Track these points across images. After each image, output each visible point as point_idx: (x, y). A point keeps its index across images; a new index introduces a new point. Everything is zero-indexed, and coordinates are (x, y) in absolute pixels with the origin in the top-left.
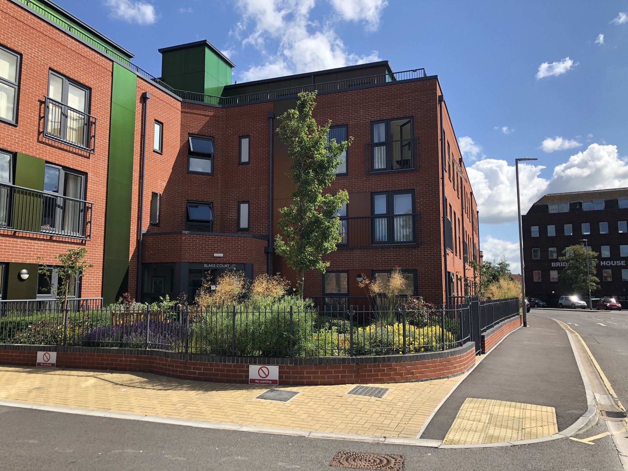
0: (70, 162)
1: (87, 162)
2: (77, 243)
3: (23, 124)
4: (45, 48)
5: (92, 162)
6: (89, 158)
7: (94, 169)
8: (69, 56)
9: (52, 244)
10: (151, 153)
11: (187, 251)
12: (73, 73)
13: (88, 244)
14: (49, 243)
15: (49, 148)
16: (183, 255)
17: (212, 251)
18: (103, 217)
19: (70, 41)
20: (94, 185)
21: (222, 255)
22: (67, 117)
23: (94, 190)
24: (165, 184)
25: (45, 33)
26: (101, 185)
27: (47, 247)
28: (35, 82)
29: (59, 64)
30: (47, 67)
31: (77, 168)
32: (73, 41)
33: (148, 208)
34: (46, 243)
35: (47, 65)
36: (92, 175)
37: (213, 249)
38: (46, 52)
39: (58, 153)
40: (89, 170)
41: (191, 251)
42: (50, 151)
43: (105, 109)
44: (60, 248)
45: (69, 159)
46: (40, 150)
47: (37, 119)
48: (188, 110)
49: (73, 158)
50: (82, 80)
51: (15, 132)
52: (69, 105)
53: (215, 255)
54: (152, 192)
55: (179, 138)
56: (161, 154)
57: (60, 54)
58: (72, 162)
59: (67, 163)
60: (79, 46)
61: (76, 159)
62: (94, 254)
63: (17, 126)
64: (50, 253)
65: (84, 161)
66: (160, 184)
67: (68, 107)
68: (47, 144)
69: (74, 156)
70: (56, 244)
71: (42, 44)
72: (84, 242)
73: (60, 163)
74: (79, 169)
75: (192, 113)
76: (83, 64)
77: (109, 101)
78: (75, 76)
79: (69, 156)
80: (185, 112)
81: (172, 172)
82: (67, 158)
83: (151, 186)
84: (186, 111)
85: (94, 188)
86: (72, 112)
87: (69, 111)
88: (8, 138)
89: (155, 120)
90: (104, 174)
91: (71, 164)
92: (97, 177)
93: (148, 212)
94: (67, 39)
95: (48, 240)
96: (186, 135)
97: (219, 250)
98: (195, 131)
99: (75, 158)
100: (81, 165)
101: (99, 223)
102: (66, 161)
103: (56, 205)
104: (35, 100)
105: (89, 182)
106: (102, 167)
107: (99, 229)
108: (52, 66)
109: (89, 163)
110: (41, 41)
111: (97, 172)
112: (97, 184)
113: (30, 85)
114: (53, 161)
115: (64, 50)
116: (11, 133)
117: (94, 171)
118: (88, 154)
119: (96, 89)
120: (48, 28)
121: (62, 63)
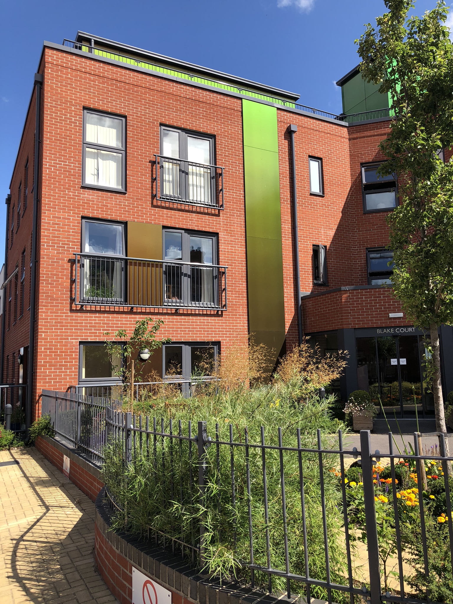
0: (194, 223)
1: (217, 221)
2: (210, 314)
3: (133, 190)
4: (152, 104)
5: (223, 219)
6: (218, 215)
7: (226, 227)
8: (183, 106)
9: (178, 317)
10: (308, 197)
11: (350, 313)
12: (189, 123)
13: (225, 315)
14: (175, 317)
15: (166, 211)
16: (345, 319)
17: (386, 311)
18: (244, 282)
19: (183, 89)
20: (229, 246)
21: (401, 315)
22: (187, 174)
23: (228, 252)
24: (332, 233)
25: (152, 88)
26: (238, 245)
27: (173, 322)
28: (143, 142)
29: (172, 116)
30: (157, 123)
31: (204, 229)
32: (188, 88)
33: (309, 264)
34: (171, 317)
35: (157, 121)
36: (224, 235)
37: (388, 308)
38: (154, 107)
39: (178, 216)
40: (220, 229)
41: (356, 312)
42: (168, 214)
43: (235, 155)
44: (189, 322)
45: (193, 220)
46: (155, 215)
47: (149, 181)
48: (358, 135)
49: (197, 218)
50: (202, 128)
51: (124, 200)
52: (189, 161)
53: (391, 315)
54: (313, 245)
55: (348, 173)
56: (323, 197)
57: (172, 106)
58: (197, 223)
59: (190, 225)
60: (196, 92)
61: (202, 219)
62: (235, 326)
63: (126, 193)
64: (177, 328)
65: (212, 220)
66: (325, 233)
67: (189, 162)
68: (163, 208)
69: (199, 216)
70: (183, 317)
71: (149, 100)
72: (220, 313)
73: (181, 226)
74: (207, 229)
75: (364, 137)
76: (202, 111)
77: (241, 146)
78: (193, 126)
79: (192, 217)
80: (354, 139)
81: (342, 217)
82: (190, 220)
83: (310, 238)
84: (355, 136)
85: (228, 249)
86: (194, 167)
87: (190, 167)
88: (117, 207)
89: (310, 156)
90: (241, 232)
91: (195, 226)
92: (231, 236)
93: (309, 269)
94: (180, 88)
95: (173, 313)
96: (358, 166)
97: (397, 307)
98: (369, 158)
99: (200, 219)
100: (209, 225)
101: (238, 289)
102: (189, 222)
103: (182, 274)
104: (145, 162)
105: (222, 243)
106: (238, 224)
107: (239, 297)
108: (163, 120)
109: (219, 221)
110: (148, 98)
111: (230, 230)
112: (232, 244)
113: (138, 147)
114: (173, 225)
115: (177, 100)
116: (119, 202)
117: (227, 230)
118: (217, 212)
119: (221, 135)
120: (155, 81)
121: (176, 115)
